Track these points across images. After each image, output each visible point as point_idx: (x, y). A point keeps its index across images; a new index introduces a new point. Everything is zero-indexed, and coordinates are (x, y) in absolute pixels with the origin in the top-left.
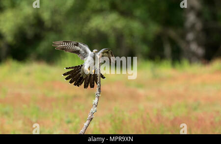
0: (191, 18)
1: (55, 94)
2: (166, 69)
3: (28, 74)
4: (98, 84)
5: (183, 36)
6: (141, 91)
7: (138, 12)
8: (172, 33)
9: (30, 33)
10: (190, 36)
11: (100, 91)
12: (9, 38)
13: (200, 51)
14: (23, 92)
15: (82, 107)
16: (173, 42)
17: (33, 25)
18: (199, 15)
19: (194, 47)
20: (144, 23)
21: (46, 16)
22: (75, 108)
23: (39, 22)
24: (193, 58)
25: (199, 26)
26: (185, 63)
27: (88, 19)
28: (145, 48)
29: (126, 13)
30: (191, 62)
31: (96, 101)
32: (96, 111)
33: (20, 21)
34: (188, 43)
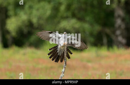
0: (119, 22)
1: (40, 66)
2: (104, 52)
3: (24, 54)
4: (65, 60)
5: (114, 32)
6: (90, 64)
7: (88, 18)
8: (108, 31)
9: (25, 30)
10: (118, 32)
11: (66, 64)
12: (14, 34)
13: (124, 41)
14: (22, 65)
15: (55, 74)
16: (108, 36)
17: (27, 26)
18: (123, 20)
19: (120, 39)
20: (91, 25)
21: (35, 21)
22: (52, 74)
23: (30, 24)
24: (119, 45)
25: (123, 26)
26: (115, 48)
27: (59, 22)
28: (92, 40)
29: (81, 19)
30: (118, 47)
31: (63, 70)
32: (63, 76)
33: (19, 23)
34: (117, 36)
